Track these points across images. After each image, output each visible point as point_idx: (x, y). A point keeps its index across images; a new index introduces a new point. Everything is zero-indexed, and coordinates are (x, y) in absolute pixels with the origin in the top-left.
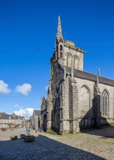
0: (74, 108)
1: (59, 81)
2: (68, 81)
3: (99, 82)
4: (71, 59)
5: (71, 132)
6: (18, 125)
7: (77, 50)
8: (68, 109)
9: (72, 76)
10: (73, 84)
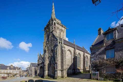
0: (64, 63)
1: (53, 45)
2: (60, 47)
3: (77, 49)
4: (59, 31)
5: (62, 77)
6: (16, 74)
7: (62, 26)
8: (60, 64)
9: (63, 44)
10: (63, 48)
